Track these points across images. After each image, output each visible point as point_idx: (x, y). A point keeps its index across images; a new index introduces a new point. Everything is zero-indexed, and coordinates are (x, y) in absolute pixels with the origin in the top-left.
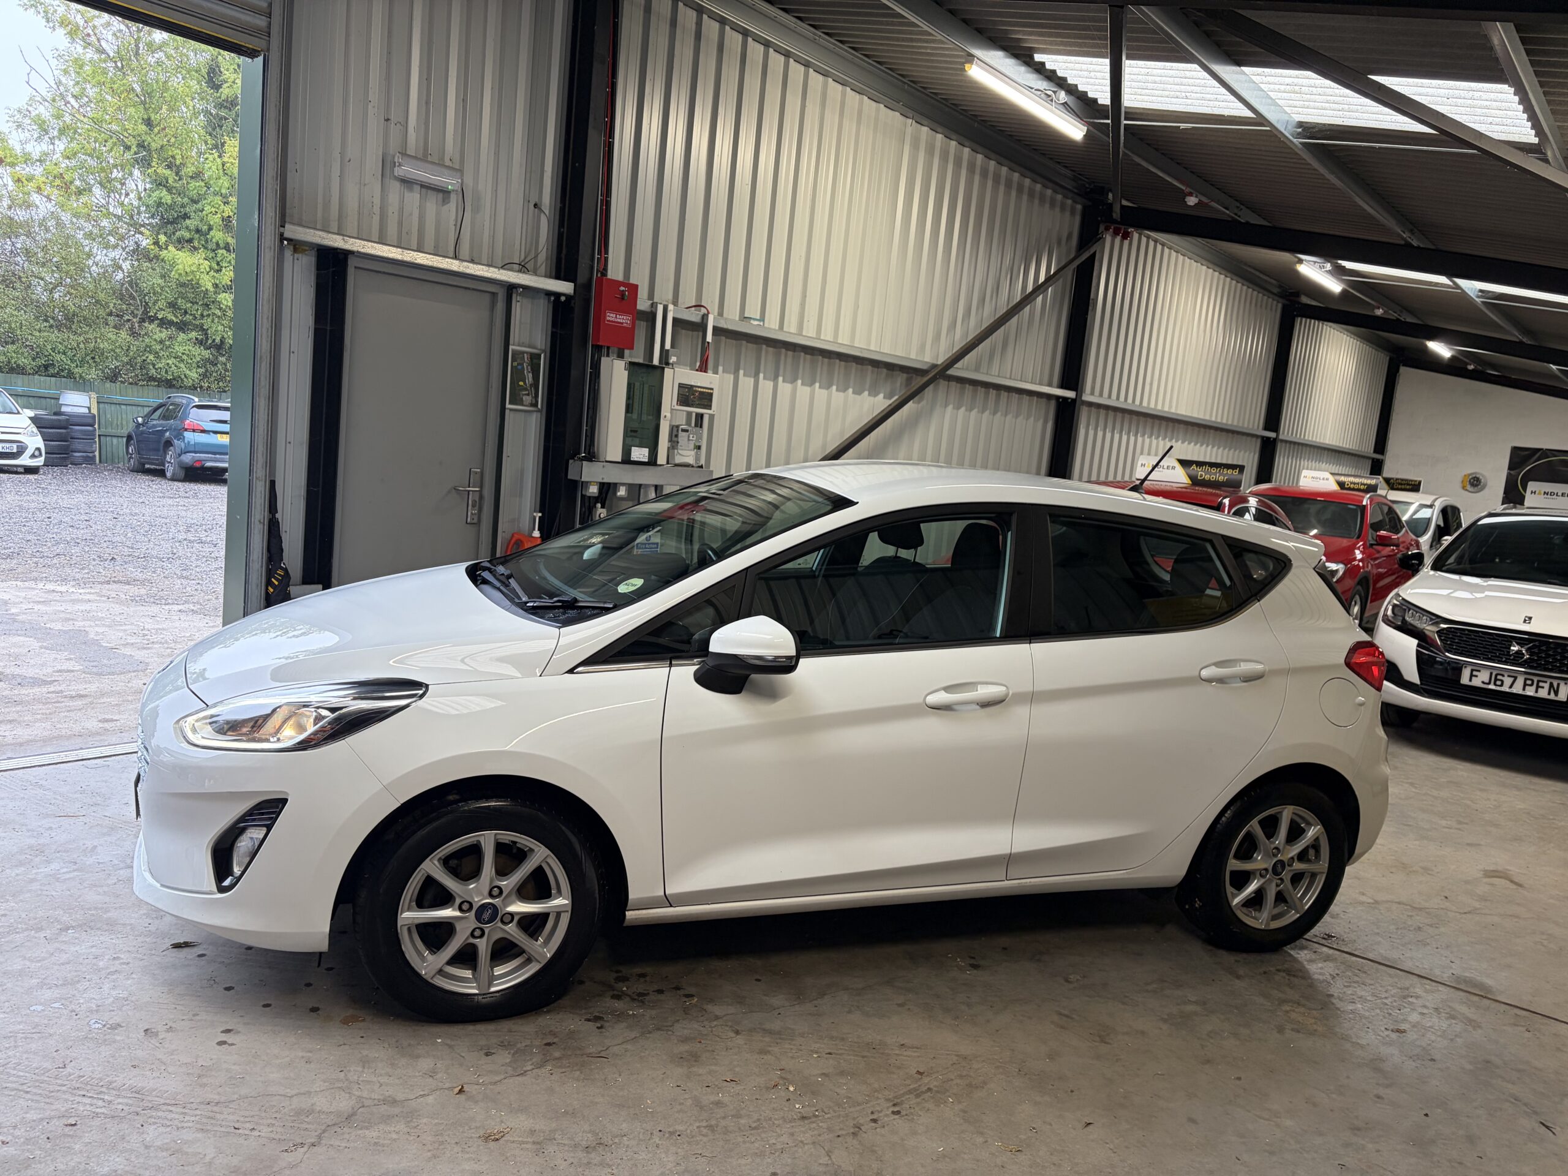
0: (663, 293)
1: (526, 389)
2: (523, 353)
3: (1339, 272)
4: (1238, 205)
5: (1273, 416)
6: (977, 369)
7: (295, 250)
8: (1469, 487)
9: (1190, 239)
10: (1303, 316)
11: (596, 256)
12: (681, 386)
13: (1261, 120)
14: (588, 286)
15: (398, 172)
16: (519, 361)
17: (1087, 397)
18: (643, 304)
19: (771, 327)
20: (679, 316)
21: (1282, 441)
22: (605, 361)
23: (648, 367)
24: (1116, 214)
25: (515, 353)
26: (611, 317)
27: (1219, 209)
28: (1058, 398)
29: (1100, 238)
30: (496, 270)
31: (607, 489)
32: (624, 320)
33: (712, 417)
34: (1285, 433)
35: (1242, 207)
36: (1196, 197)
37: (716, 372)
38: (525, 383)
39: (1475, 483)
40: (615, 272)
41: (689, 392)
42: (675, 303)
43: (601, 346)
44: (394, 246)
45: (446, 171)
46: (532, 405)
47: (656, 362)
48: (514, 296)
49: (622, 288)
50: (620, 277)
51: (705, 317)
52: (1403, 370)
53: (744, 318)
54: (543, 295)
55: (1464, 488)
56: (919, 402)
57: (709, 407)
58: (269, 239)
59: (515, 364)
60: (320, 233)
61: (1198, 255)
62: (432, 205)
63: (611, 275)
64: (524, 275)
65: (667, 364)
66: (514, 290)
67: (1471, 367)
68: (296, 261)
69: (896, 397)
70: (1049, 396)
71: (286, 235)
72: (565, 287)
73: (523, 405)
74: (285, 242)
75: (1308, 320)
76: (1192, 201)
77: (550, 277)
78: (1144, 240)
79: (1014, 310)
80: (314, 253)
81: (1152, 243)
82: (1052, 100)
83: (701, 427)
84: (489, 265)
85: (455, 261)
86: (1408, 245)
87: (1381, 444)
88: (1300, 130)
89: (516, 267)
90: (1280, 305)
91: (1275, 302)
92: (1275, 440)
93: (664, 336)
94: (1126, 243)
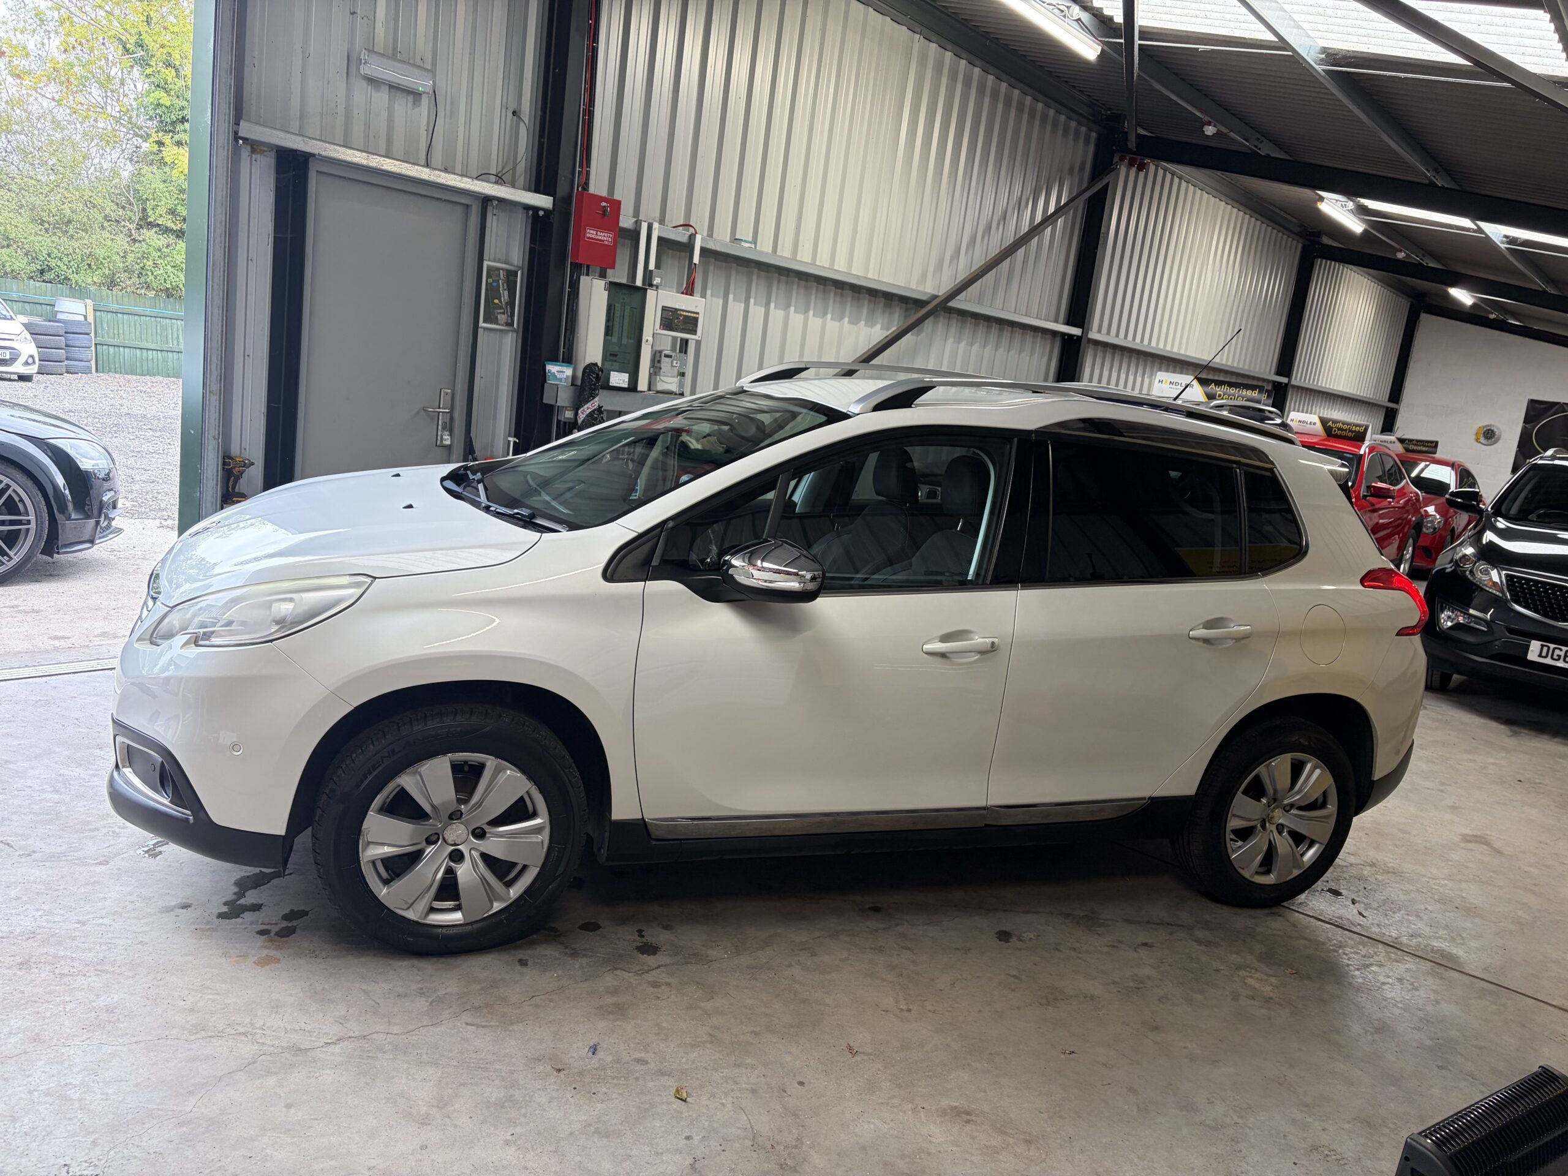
0: (650, 209)
1: (501, 308)
2: (499, 269)
3: (1363, 211)
4: (1258, 136)
5: (1286, 361)
6: (980, 301)
7: (253, 151)
8: (1482, 440)
9: (1208, 172)
10: (1322, 258)
11: (577, 169)
12: (665, 309)
13: (1284, 44)
14: (568, 200)
15: (365, 70)
16: (494, 278)
17: (1093, 335)
18: (626, 221)
19: (764, 250)
20: (665, 235)
21: (1294, 386)
22: (584, 280)
23: (631, 288)
24: (1132, 144)
25: (489, 269)
26: (591, 233)
27: (1239, 140)
28: (1063, 334)
29: (1114, 169)
30: (470, 180)
32: (605, 237)
33: (698, 343)
34: (1297, 379)
35: (1263, 139)
36: (1215, 126)
37: (703, 296)
38: (500, 301)
39: (1489, 435)
40: (598, 186)
41: (672, 315)
42: (662, 221)
43: (581, 265)
44: (358, 150)
45: (417, 72)
46: (507, 324)
47: (639, 282)
48: (490, 209)
49: (604, 204)
50: (603, 192)
51: (692, 237)
52: (1424, 317)
53: (735, 240)
54: (521, 209)
55: (1477, 440)
56: (918, 335)
57: (694, 332)
58: (224, 138)
59: (490, 280)
60: (278, 133)
61: (1216, 190)
62: (402, 106)
63: (592, 190)
64: (500, 187)
65: (651, 285)
66: (489, 203)
67: (1492, 316)
68: (254, 162)
69: (894, 329)
70: (1054, 333)
71: (240, 134)
72: (544, 201)
73: (498, 324)
74: (241, 142)
75: (1329, 262)
76: (1210, 130)
77: (529, 190)
78: (1161, 172)
79: (1022, 241)
80: (273, 154)
81: (1169, 176)
82: (1065, 16)
83: (686, 353)
84: (462, 175)
85: (425, 169)
86: (1432, 185)
87: (1396, 393)
88: (1323, 56)
89: (493, 178)
90: (1300, 246)
91: (1295, 242)
92: (1286, 385)
93: (647, 255)
94: (1142, 174)
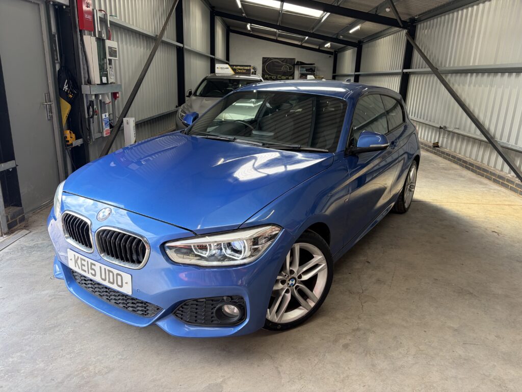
12: (109, 47)
14: (73, 1)
17: (185, 47)
19: (119, 20)
22: (85, 37)
26: (86, 16)
28: (177, 46)
31: (96, 96)
32: (90, 17)
34: (217, 56)
41: (111, 50)
43: (83, 30)
46: (56, 60)
47: (97, 36)
48: (50, 6)
49: (87, 2)
52: (230, 33)
57: (116, 57)
66: (49, 3)
70: (174, 45)
72: (66, 1)
83: (112, 65)
87: (228, 58)
90: (210, 11)
92: (214, 58)
93: (98, 25)
